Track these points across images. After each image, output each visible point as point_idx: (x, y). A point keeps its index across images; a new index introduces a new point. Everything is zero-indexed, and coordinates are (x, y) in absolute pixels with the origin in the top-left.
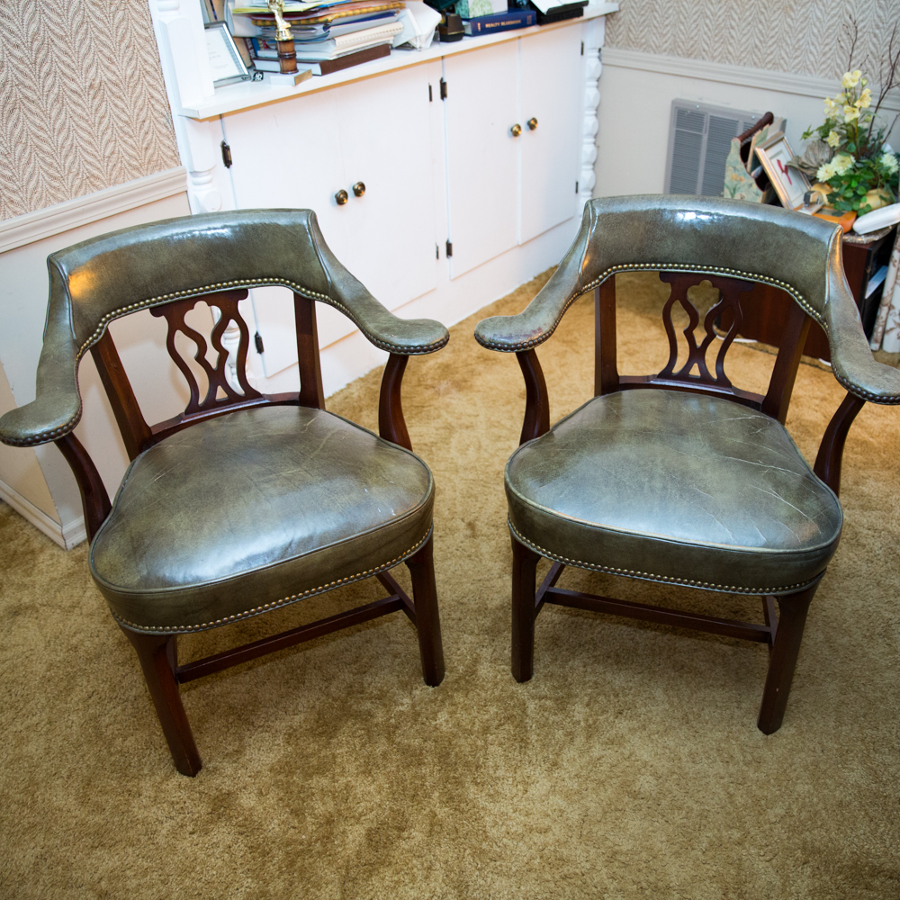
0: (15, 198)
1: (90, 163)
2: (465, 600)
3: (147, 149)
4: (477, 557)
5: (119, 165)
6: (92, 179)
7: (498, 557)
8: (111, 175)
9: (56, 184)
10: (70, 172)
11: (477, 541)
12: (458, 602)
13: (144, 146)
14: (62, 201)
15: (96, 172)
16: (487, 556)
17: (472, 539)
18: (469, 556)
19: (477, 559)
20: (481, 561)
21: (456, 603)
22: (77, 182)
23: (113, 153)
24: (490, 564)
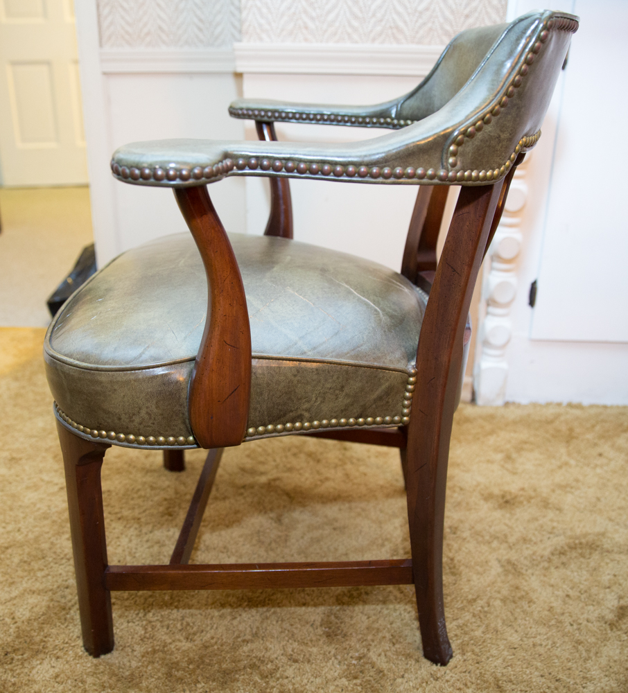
0: (311, 25)
1: (398, 14)
2: (509, 687)
3: (467, 16)
4: (588, 651)
5: (430, 25)
6: (395, 31)
7: (619, 673)
8: (417, 32)
9: (355, 23)
10: (374, 15)
11: (610, 634)
12: (497, 680)
13: (466, 12)
14: (356, 42)
15: (401, 24)
17: (607, 626)
20: (586, 660)
21: (492, 680)
22: (379, 28)
23: (427, 9)
24: (595, 673)
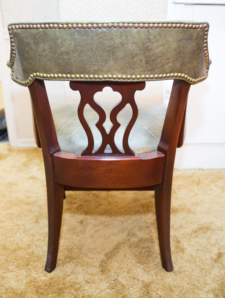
2: (175, 289)
4: (206, 272)
7: (218, 281)
11: (215, 265)
12: (170, 286)
16: (212, 276)
17: (214, 262)
18: (203, 269)
19: (205, 274)
20: (205, 276)
21: (168, 287)
24: (209, 281)
